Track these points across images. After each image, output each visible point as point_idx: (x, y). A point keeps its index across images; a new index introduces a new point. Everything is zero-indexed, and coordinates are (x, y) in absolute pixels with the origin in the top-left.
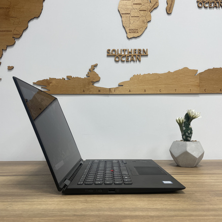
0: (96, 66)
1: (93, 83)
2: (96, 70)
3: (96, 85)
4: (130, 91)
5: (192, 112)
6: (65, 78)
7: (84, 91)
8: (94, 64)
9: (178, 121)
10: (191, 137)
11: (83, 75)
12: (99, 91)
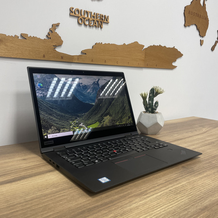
0: (58, 25)
1: (55, 46)
2: (58, 31)
3: (58, 50)
6: (19, 36)
7: (44, 56)
8: (56, 23)
11: (43, 36)
12: (62, 58)
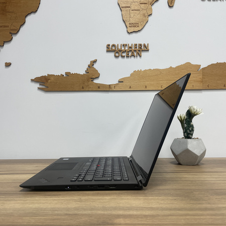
0: (95, 61)
2: (95, 66)
3: (96, 81)
4: (130, 87)
5: (194, 109)
6: (64, 74)
7: (83, 88)
8: (93, 59)
9: (180, 118)
10: (192, 135)
11: (82, 71)
12: (99, 87)
